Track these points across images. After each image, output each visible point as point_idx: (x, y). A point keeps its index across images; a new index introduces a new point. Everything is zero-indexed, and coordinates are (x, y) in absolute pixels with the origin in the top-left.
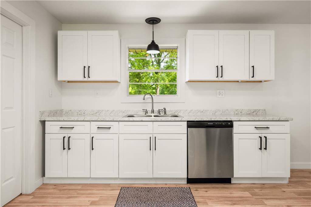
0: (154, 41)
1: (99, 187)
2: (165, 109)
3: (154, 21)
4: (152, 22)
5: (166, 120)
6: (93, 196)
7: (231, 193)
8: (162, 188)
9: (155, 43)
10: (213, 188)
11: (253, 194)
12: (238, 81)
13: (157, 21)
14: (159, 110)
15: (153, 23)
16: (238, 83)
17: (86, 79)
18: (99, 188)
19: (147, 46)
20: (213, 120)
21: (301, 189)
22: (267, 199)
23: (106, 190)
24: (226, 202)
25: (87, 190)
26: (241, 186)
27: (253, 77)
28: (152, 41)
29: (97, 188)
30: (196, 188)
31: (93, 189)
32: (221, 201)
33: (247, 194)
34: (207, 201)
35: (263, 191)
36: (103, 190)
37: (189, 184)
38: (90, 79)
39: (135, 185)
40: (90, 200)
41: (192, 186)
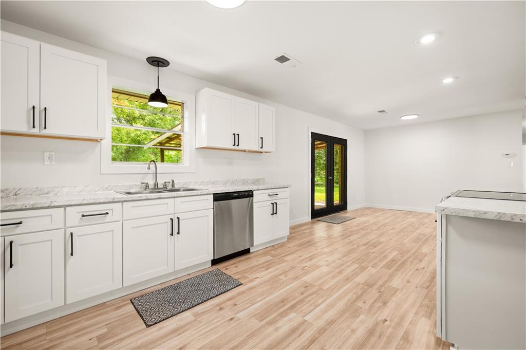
0: (159, 90)
1: (87, 314)
2: (173, 181)
3: (160, 64)
4: (157, 63)
5: (190, 195)
6: (89, 330)
7: (257, 261)
8: (189, 280)
9: (161, 93)
10: (239, 262)
11: (274, 256)
12: (245, 151)
13: (163, 63)
14: (165, 183)
15: (158, 66)
16: (245, 152)
17: (36, 131)
18: (88, 316)
19: (149, 95)
20: (238, 190)
21: (297, 242)
22: (284, 256)
23: (106, 313)
24: (261, 270)
25: (65, 327)
26: (259, 252)
27: (262, 148)
28: (157, 90)
29: (85, 317)
30: (224, 267)
31: (79, 321)
32: (256, 270)
33: (268, 258)
34: (245, 275)
35: (277, 252)
36: (100, 315)
37: (214, 266)
38: (45, 132)
39: (149, 289)
40: (91, 338)
41: (221, 266)
